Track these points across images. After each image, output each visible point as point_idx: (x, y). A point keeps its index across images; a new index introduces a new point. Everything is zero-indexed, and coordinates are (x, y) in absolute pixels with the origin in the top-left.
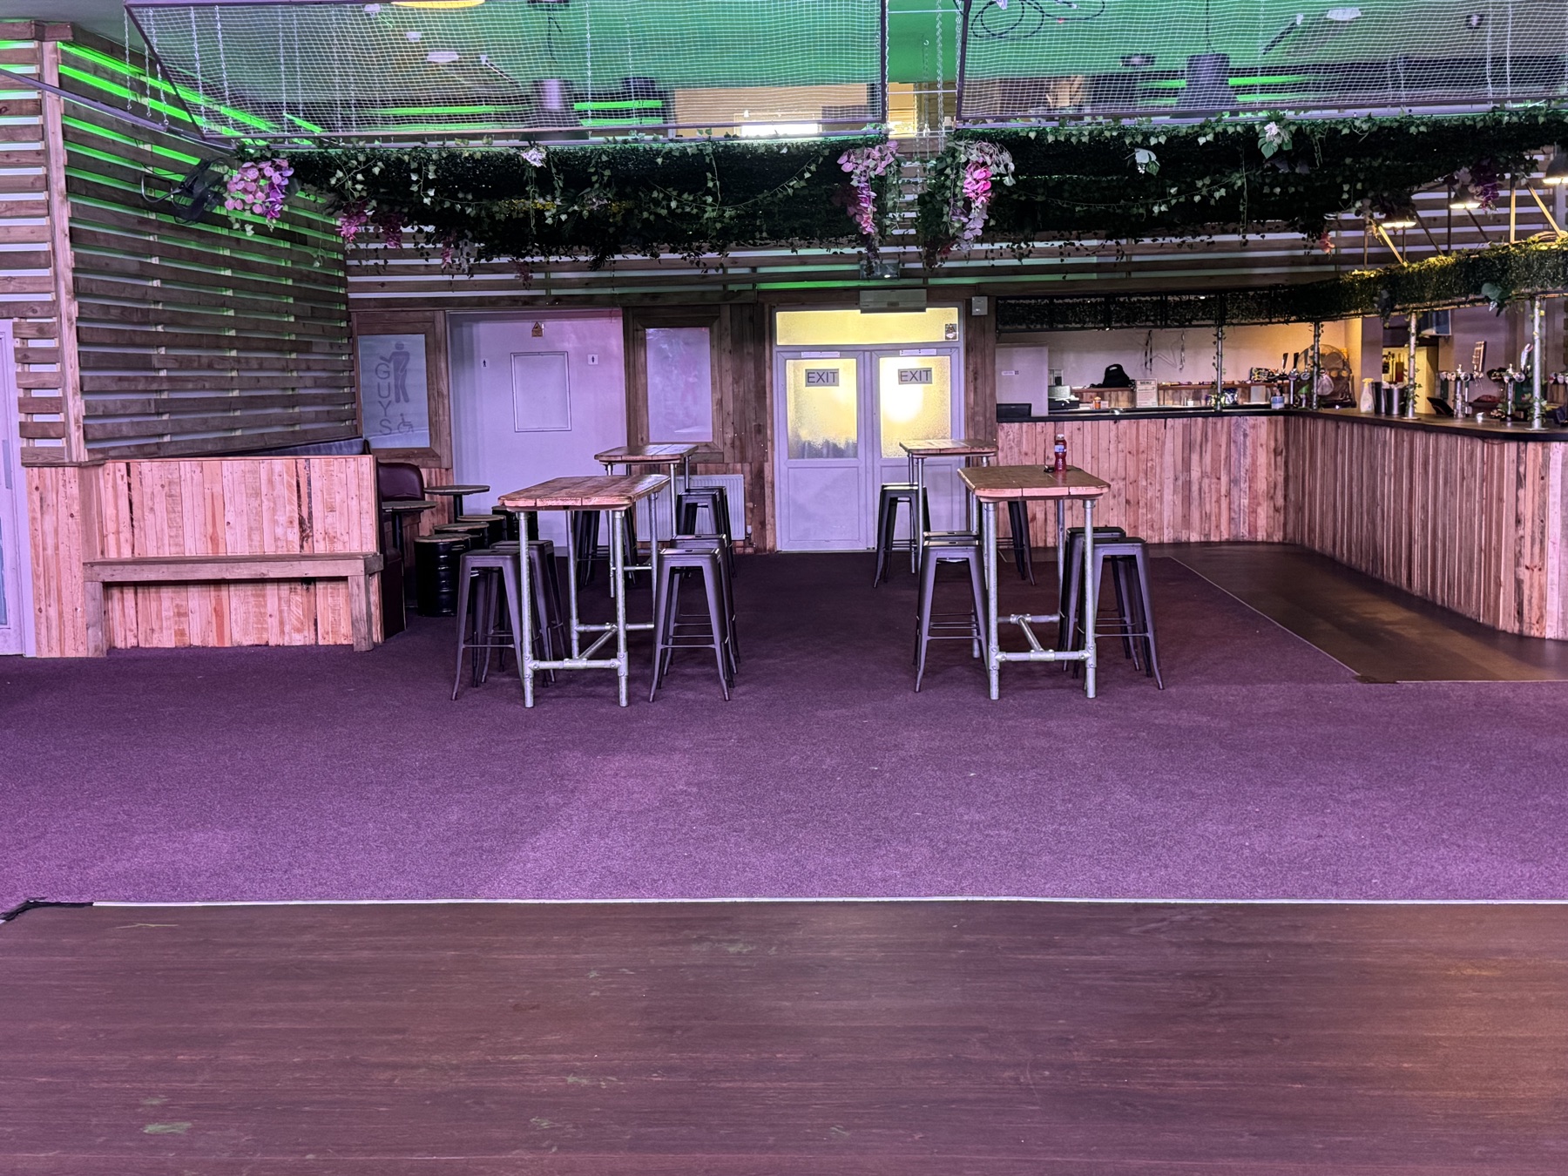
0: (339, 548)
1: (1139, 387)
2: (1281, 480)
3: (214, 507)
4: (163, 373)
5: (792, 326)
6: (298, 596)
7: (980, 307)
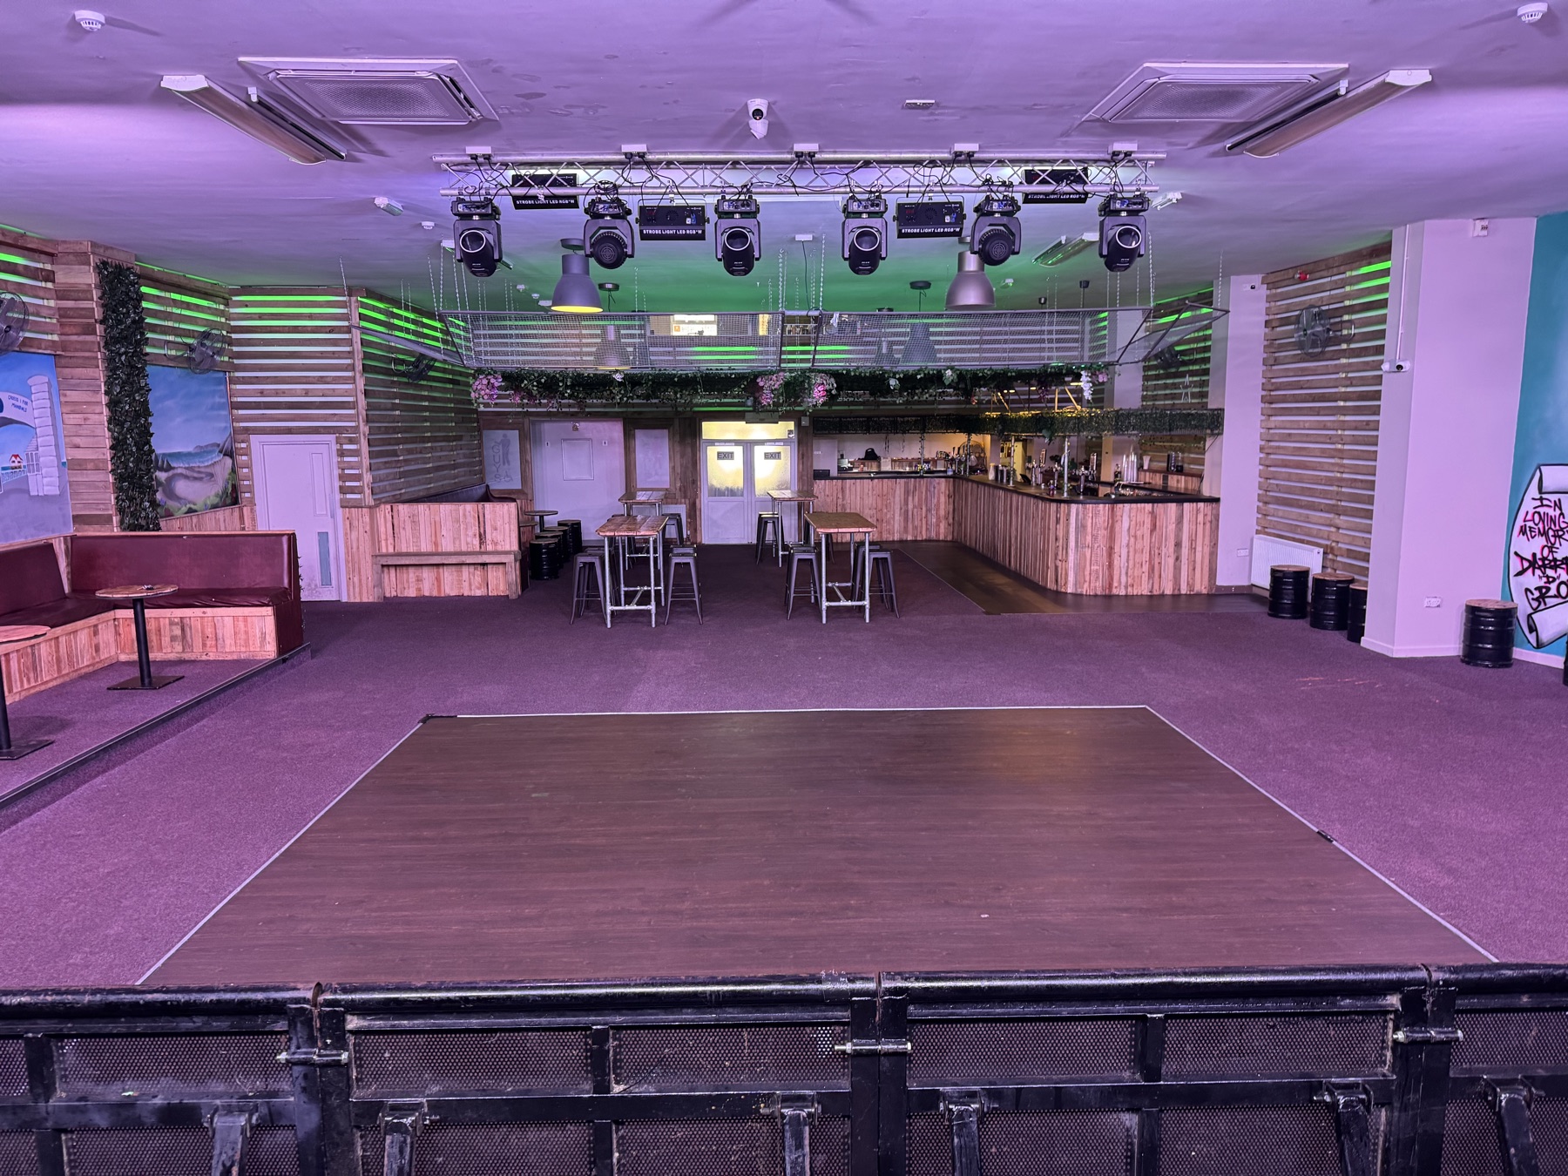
0: (499, 548)
1: (882, 460)
2: (951, 510)
3: (436, 527)
4: (401, 458)
5: (710, 429)
6: (479, 572)
7: (805, 422)
